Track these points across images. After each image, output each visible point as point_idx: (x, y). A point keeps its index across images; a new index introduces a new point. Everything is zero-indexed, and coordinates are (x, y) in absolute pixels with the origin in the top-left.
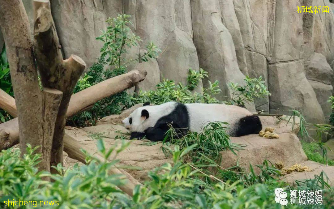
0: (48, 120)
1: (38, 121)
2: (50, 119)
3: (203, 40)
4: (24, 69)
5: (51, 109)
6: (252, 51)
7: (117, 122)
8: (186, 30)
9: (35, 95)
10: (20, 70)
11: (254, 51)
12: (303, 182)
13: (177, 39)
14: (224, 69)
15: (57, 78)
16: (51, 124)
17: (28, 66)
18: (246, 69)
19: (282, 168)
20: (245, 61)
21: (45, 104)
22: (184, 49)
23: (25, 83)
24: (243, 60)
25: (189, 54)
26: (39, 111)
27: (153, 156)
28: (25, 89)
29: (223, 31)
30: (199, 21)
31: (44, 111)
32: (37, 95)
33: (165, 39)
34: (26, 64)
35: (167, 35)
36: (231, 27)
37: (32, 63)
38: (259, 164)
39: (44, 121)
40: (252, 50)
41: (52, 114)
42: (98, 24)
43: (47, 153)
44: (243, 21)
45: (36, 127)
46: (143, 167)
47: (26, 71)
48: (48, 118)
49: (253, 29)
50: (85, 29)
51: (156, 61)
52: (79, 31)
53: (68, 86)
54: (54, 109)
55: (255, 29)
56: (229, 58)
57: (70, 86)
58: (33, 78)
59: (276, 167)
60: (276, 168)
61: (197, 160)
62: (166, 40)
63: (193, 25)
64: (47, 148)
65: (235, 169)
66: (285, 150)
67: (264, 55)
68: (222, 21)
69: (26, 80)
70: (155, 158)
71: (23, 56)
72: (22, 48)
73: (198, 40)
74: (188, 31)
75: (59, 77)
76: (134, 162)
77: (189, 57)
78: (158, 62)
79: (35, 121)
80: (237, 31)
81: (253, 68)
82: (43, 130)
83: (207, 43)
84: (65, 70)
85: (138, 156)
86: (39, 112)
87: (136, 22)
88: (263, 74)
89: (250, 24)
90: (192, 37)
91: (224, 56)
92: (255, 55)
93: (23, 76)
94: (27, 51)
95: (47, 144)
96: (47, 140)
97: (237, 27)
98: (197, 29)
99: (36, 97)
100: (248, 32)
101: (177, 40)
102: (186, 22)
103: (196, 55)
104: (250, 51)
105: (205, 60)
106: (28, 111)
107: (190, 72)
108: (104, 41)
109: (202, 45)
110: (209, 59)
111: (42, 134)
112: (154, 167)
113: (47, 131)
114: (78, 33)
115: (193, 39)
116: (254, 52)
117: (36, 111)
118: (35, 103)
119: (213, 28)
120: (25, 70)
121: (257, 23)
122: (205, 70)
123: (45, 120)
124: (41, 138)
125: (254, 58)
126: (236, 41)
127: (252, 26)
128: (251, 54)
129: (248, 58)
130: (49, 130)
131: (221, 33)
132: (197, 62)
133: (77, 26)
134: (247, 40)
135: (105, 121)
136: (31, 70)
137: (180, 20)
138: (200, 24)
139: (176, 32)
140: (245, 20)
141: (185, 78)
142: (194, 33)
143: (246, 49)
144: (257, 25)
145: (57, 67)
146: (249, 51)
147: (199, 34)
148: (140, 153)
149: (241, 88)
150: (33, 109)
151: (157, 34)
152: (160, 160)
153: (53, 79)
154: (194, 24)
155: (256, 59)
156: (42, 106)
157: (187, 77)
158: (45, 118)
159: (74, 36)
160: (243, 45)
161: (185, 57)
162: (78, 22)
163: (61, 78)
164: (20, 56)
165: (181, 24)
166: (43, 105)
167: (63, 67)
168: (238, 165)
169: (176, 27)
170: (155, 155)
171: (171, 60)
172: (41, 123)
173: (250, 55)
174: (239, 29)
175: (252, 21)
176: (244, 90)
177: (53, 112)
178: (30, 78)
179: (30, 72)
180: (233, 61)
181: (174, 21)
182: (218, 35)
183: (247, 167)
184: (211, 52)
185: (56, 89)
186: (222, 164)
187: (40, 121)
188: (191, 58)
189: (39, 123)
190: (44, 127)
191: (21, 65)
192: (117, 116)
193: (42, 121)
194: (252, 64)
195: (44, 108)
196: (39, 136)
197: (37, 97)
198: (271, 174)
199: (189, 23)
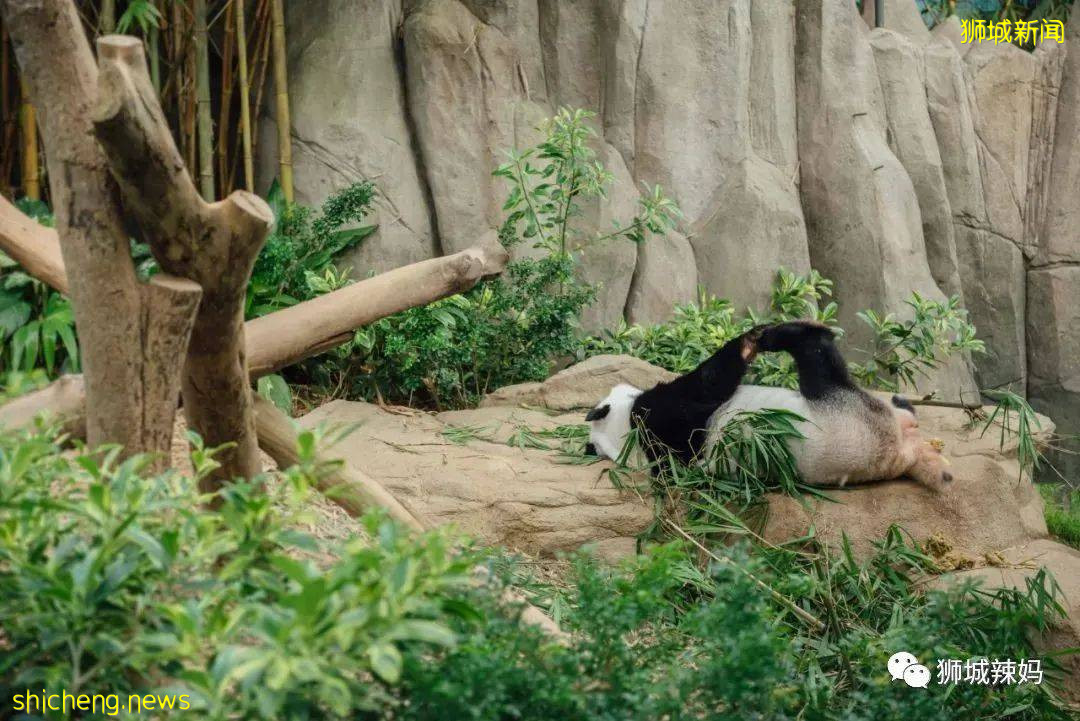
0: (156, 357)
1: (124, 358)
2: (162, 354)
3: (825, 190)
4: (85, 219)
5: (165, 330)
6: (979, 228)
7: (532, 403)
8: (779, 162)
9: (114, 290)
10: (76, 221)
11: (985, 229)
12: (989, 595)
13: (749, 184)
14: (881, 275)
15: (188, 250)
16: (164, 370)
17: (97, 211)
18: (956, 278)
19: (943, 553)
20: (954, 256)
21: (148, 315)
22: (765, 212)
23: (88, 256)
24: (948, 251)
25: (780, 229)
26: (129, 332)
27: (580, 493)
28: (90, 271)
29: (882, 167)
30: (816, 137)
31: (144, 334)
32: (121, 291)
33: (717, 184)
34: (92, 207)
35: (723, 172)
36: (916, 157)
37: (109, 206)
38: (877, 536)
39: (146, 359)
40: (978, 225)
41: (169, 342)
42: (525, 136)
43: (155, 446)
44: (952, 140)
45: (122, 374)
46: (549, 523)
47: (90, 227)
48: (158, 352)
49: (982, 164)
50: (488, 150)
51: (688, 245)
52: (474, 154)
53: (224, 273)
54: (174, 330)
55: (988, 163)
56: (898, 243)
57: (230, 275)
58: (110, 245)
59: (927, 548)
60: (926, 554)
61: (700, 513)
62: (719, 187)
63: (801, 147)
64: (155, 431)
65: (801, 545)
66: (965, 503)
67: (1014, 241)
68: (890, 138)
69: (91, 249)
70: (587, 501)
71: (82, 185)
72: (81, 164)
73: (813, 190)
74: (785, 164)
75: (195, 247)
76: (527, 508)
77: (778, 237)
78: (693, 246)
79: (117, 359)
80: (933, 168)
81: (979, 278)
82: (143, 384)
83: (836, 199)
84: (212, 229)
85: (541, 493)
86: (129, 336)
87: (636, 134)
88: (1008, 293)
89: (973, 152)
90: (798, 182)
91: (881, 239)
92: (986, 241)
93: (83, 238)
94: (93, 173)
95: (154, 421)
96: (154, 411)
97: (933, 155)
98: (810, 160)
99: (119, 294)
100: (966, 172)
101: (747, 189)
102: (778, 140)
103: (801, 232)
104: (972, 226)
105: (830, 247)
106: (98, 331)
107: (779, 280)
108: (517, 181)
109: (823, 203)
110: (841, 245)
111: (140, 394)
112: (582, 526)
113: (153, 386)
114: (470, 160)
115: (801, 187)
116: (982, 232)
117: (120, 331)
118: (117, 309)
119: (855, 157)
120: (88, 224)
121: (994, 149)
122: (824, 275)
123: (149, 357)
124: (138, 405)
125: (983, 248)
126: (926, 199)
127: (982, 157)
128: (974, 235)
129: (965, 247)
130: (159, 385)
131: (879, 172)
132: (803, 251)
133: (467, 140)
134: (961, 196)
135: (503, 399)
136: (104, 224)
137: (764, 133)
138: (818, 145)
139: (748, 166)
140: (957, 139)
141: (765, 295)
142: (803, 170)
143: (958, 220)
144: (994, 155)
145: (181, 220)
146: (970, 229)
147: (814, 172)
148: (550, 484)
149: (897, 327)
150: (112, 326)
151: (693, 168)
152: (598, 508)
153: (176, 253)
154: (804, 144)
155: (989, 251)
156: (141, 319)
157: (773, 293)
158: (149, 352)
159: (461, 167)
160: (947, 208)
161: (769, 236)
162: (472, 129)
163: (202, 249)
164: (74, 185)
165: (766, 144)
166: (144, 318)
167: (203, 220)
168: (812, 534)
169: (749, 152)
170: (588, 492)
171: (730, 245)
172: (136, 365)
173: (972, 240)
174: (938, 163)
175: (979, 143)
176: (909, 333)
177: (172, 337)
178: (103, 245)
179: (102, 227)
180: (912, 252)
181: (744, 134)
182: (868, 177)
183: (838, 543)
184: (848, 225)
185: (190, 278)
186: (770, 529)
187: (131, 359)
188: (784, 241)
189: (129, 364)
190: (145, 374)
191: (78, 209)
192: (535, 386)
193: (140, 360)
194: (977, 265)
195: (147, 325)
196: (131, 399)
197: (123, 296)
198: (911, 566)
199: (788, 142)
